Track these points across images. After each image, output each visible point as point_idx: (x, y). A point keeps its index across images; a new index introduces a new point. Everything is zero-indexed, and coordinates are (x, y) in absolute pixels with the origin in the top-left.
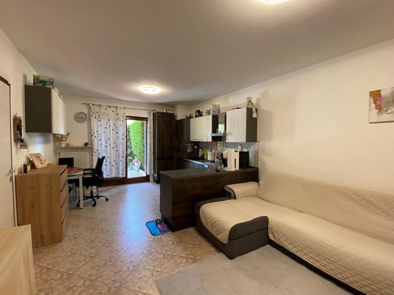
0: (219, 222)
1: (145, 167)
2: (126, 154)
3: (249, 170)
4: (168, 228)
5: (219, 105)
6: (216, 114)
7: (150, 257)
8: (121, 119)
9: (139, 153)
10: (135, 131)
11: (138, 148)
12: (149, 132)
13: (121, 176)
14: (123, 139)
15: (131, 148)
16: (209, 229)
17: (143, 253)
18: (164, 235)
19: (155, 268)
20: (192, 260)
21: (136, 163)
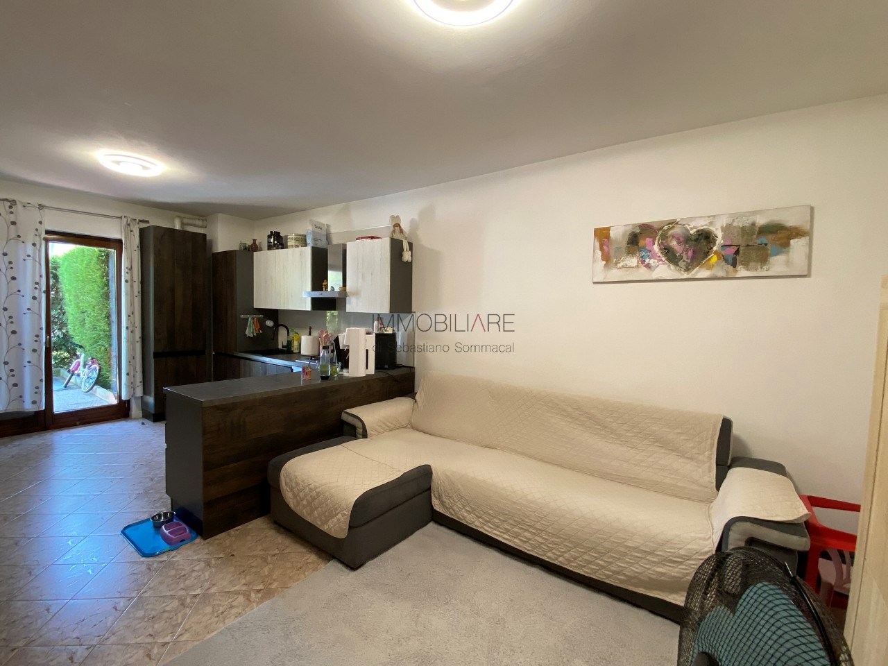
0: (327, 494)
1: (114, 379)
2: (49, 342)
3: (394, 373)
4: (190, 532)
5: (328, 226)
6: (322, 244)
7: (140, 614)
8: (30, 239)
9: (93, 340)
10: (78, 277)
11: (87, 326)
12: (126, 281)
13: (29, 407)
14: (34, 298)
15: (63, 325)
16: (304, 513)
17: (115, 608)
18: (179, 551)
19: (156, 637)
20: (260, 595)
21: (81, 367)
